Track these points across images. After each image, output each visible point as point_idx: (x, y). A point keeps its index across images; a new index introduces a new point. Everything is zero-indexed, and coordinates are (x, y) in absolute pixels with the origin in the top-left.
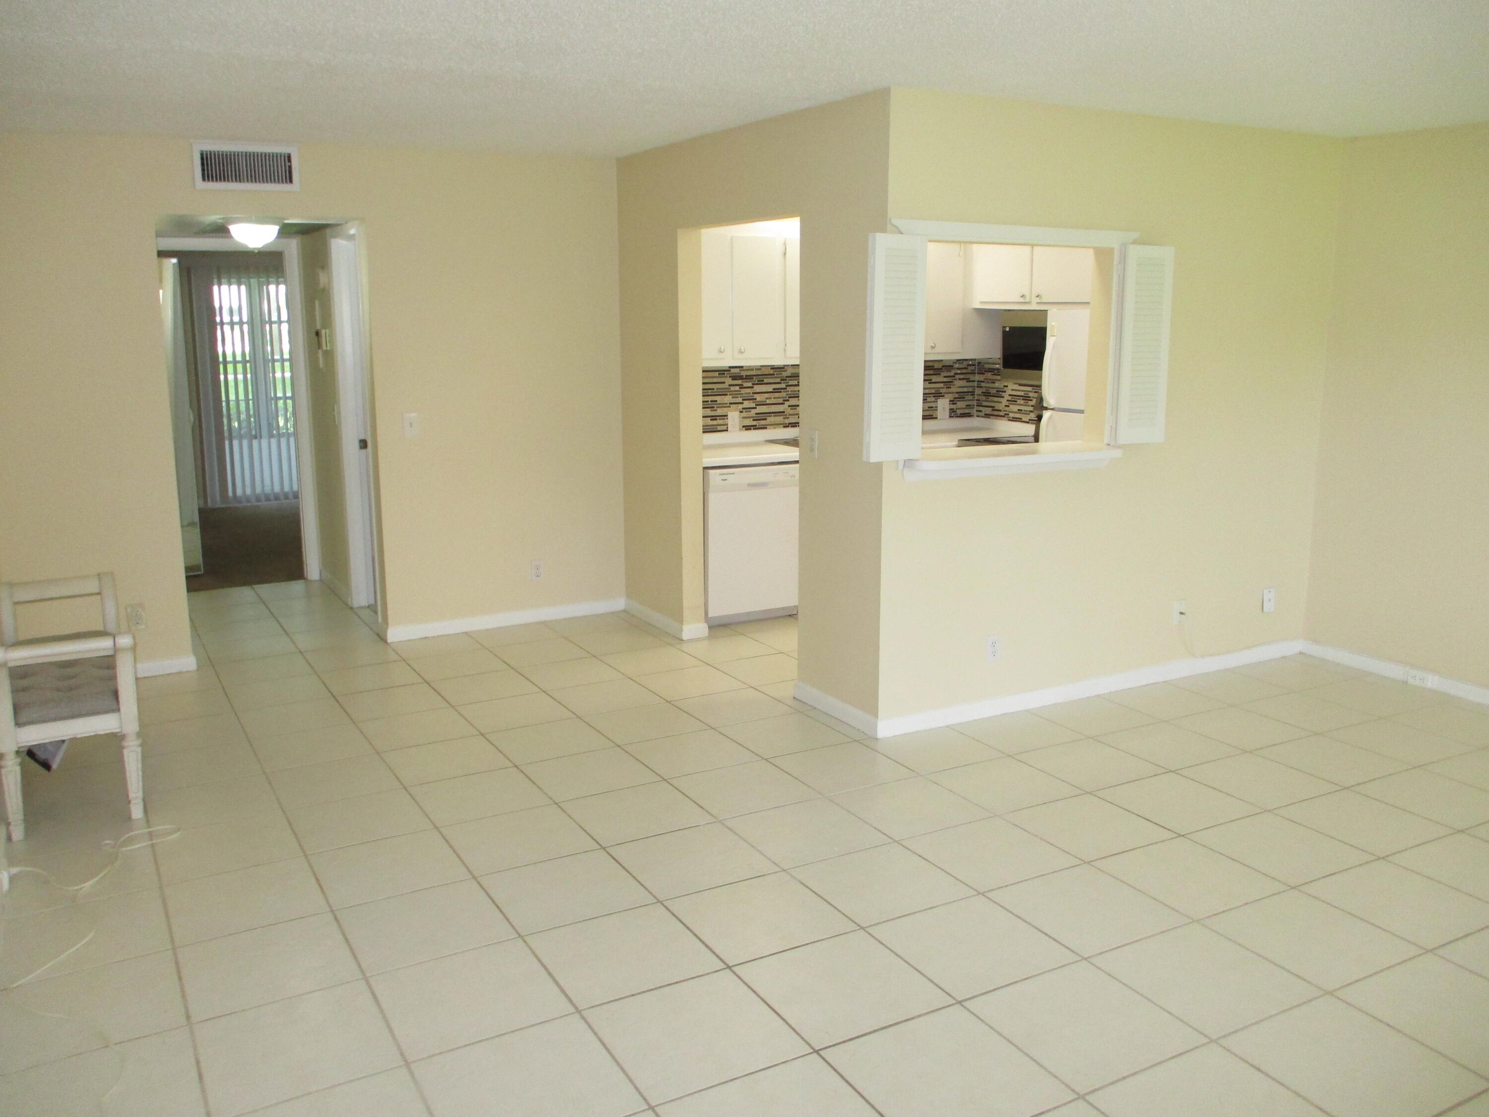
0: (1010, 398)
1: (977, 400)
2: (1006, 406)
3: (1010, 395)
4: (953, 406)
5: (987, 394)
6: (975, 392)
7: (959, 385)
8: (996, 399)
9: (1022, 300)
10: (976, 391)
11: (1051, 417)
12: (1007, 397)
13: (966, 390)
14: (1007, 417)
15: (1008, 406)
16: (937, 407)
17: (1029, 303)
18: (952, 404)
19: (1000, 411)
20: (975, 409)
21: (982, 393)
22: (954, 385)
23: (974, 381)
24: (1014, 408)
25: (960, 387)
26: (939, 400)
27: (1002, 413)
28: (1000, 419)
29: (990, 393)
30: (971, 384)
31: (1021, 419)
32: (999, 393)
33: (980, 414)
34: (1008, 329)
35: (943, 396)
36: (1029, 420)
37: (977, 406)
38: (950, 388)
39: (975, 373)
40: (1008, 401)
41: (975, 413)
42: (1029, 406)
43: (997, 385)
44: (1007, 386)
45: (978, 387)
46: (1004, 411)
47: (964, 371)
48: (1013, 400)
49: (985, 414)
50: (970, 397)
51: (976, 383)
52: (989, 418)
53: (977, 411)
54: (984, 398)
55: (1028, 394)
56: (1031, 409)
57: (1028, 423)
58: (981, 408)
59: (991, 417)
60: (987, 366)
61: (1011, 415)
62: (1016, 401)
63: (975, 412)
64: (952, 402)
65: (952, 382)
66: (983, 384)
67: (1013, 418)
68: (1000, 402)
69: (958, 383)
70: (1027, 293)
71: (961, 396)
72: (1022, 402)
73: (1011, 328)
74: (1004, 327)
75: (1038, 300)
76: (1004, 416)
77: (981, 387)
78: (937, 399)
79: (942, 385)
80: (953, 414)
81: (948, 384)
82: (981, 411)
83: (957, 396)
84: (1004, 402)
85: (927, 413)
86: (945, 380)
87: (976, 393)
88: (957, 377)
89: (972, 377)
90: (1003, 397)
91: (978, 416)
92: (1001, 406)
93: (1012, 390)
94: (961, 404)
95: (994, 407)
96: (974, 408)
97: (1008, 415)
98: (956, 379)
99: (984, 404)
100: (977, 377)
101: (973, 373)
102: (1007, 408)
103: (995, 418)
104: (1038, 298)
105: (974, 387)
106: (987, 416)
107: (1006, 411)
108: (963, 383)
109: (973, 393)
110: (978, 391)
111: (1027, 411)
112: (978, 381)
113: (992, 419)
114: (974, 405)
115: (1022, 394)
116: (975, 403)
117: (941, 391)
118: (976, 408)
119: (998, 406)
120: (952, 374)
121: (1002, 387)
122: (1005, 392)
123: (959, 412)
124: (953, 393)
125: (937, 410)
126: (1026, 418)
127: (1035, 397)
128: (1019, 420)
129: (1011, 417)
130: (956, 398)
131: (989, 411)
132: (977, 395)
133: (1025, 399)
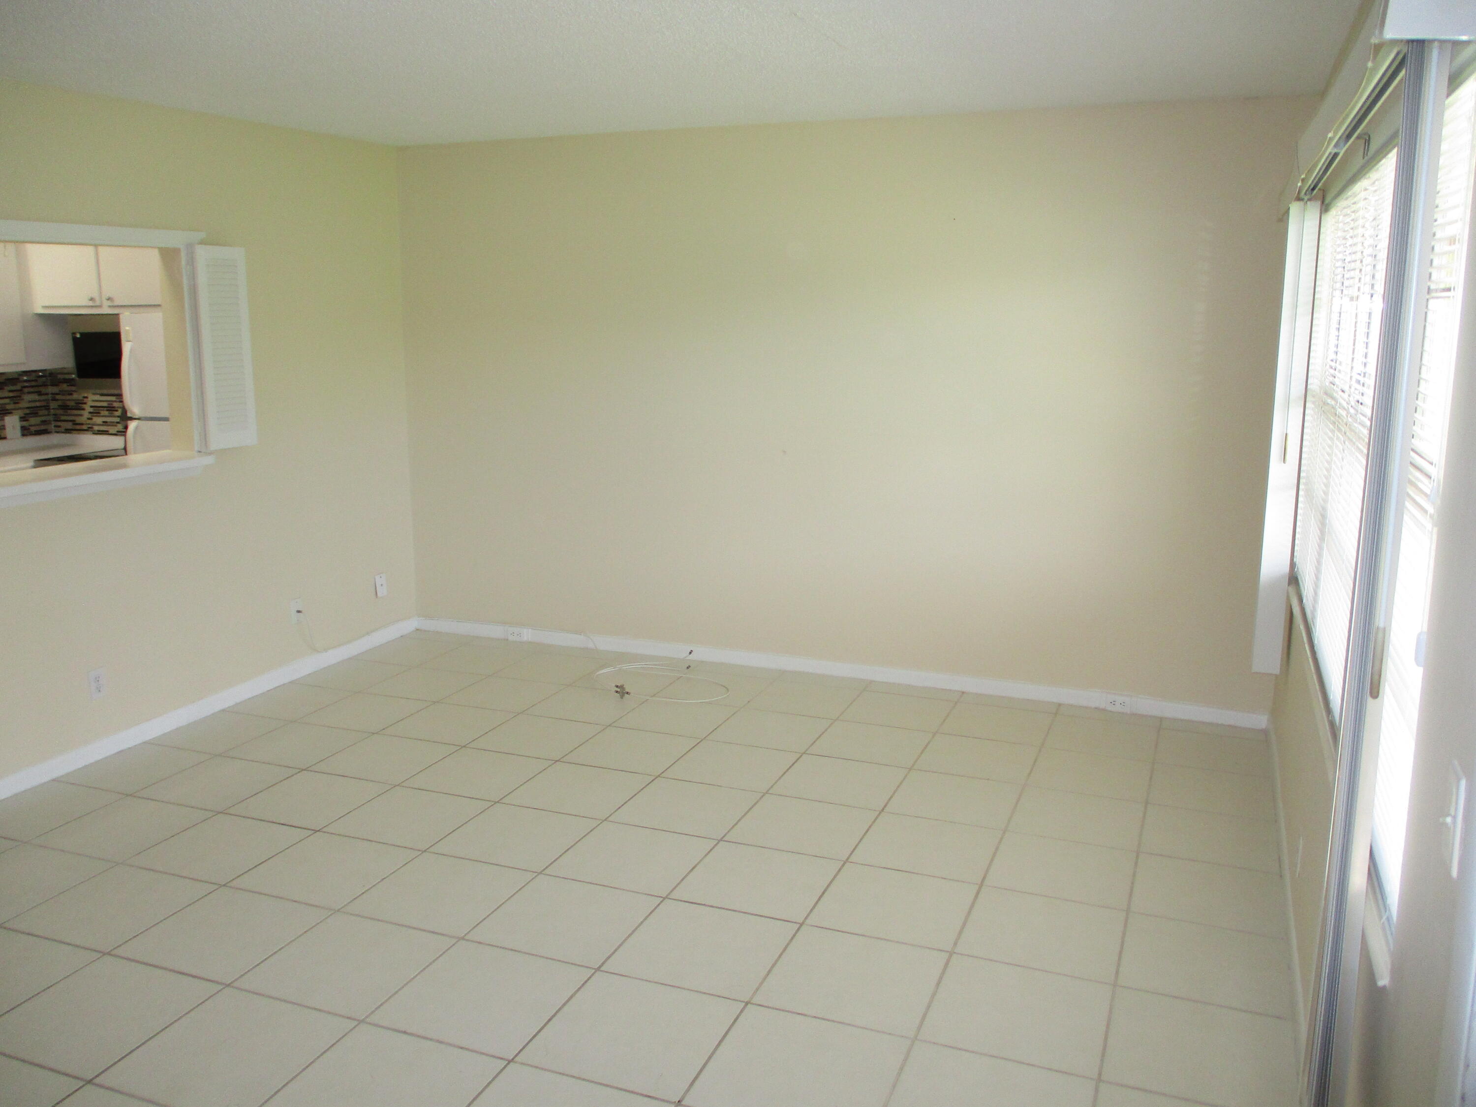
0: (91, 410)
1: (54, 415)
2: (89, 419)
3: (91, 407)
4: (25, 424)
5: (65, 407)
6: (49, 406)
7: (29, 399)
8: (76, 412)
9: (91, 303)
10: (51, 404)
11: (137, 428)
12: (88, 409)
13: (38, 404)
14: (92, 431)
15: (92, 419)
16: (5, 426)
17: (100, 306)
18: (24, 421)
19: (82, 424)
21: (59, 406)
22: (23, 399)
23: (47, 394)
24: (99, 420)
25: (30, 402)
26: (7, 417)
27: (85, 427)
28: (84, 434)
29: (68, 406)
30: (43, 397)
31: (107, 431)
32: (79, 405)
33: (59, 429)
34: (78, 336)
35: (10, 413)
36: (118, 432)
38: (17, 403)
39: (47, 385)
40: (90, 413)
41: (53, 429)
42: (115, 417)
43: (74, 396)
44: (86, 397)
45: (52, 400)
46: (87, 424)
47: (33, 384)
48: (97, 410)
49: (66, 430)
50: (46, 412)
51: (50, 396)
52: (71, 433)
54: (60, 412)
55: (112, 404)
56: (118, 420)
57: (116, 435)
58: (59, 424)
59: (73, 432)
60: (60, 376)
61: (96, 428)
62: (99, 413)
63: (53, 427)
64: (23, 419)
65: (19, 397)
66: (58, 397)
67: (98, 431)
68: (81, 415)
69: (27, 397)
70: (95, 295)
71: (33, 412)
72: (106, 413)
73: (81, 334)
74: (74, 333)
75: (109, 303)
76: (88, 430)
77: (57, 400)
78: (4, 417)
79: (7, 401)
80: (26, 432)
81: (16, 399)
82: (59, 427)
83: (28, 411)
84: (86, 414)
86: (11, 394)
87: (51, 407)
88: (26, 390)
89: (43, 390)
90: (84, 409)
91: (58, 432)
92: (83, 419)
93: (93, 401)
94: (33, 421)
95: (74, 421)
96: (51, 424)
97: (93, 428)
98: (24, 393)
99: (63, 418)
100: (51, 389)
101: (45, 385)
102: (89, 422)
103: (79, 434)
104: (109, 301)
105: (49, 400)
106: (68, 431)
107: (89, 424)
108: (35, 397)
109: (47, 408)
110: (53, 405)
111: (114, 422)
112: (52, 394)
113: (75, 434)
114: (50, 421)
115: (105, 404)
116: (51, 418)
117: (8, 407)
118: (54, 424)
119: (79, 420)
120: (18, 387)
121: (81, 398)
122: (85, 403)
123: (33, 429)
124: (23, 408)
125: (5, 429)
126: (113, 430)
127: (118, 407)
128: (105, 433)
129: (95, 431)
130: (27, 414)
131: (69, 425)
132: (53, 409)
133: (107, 410)
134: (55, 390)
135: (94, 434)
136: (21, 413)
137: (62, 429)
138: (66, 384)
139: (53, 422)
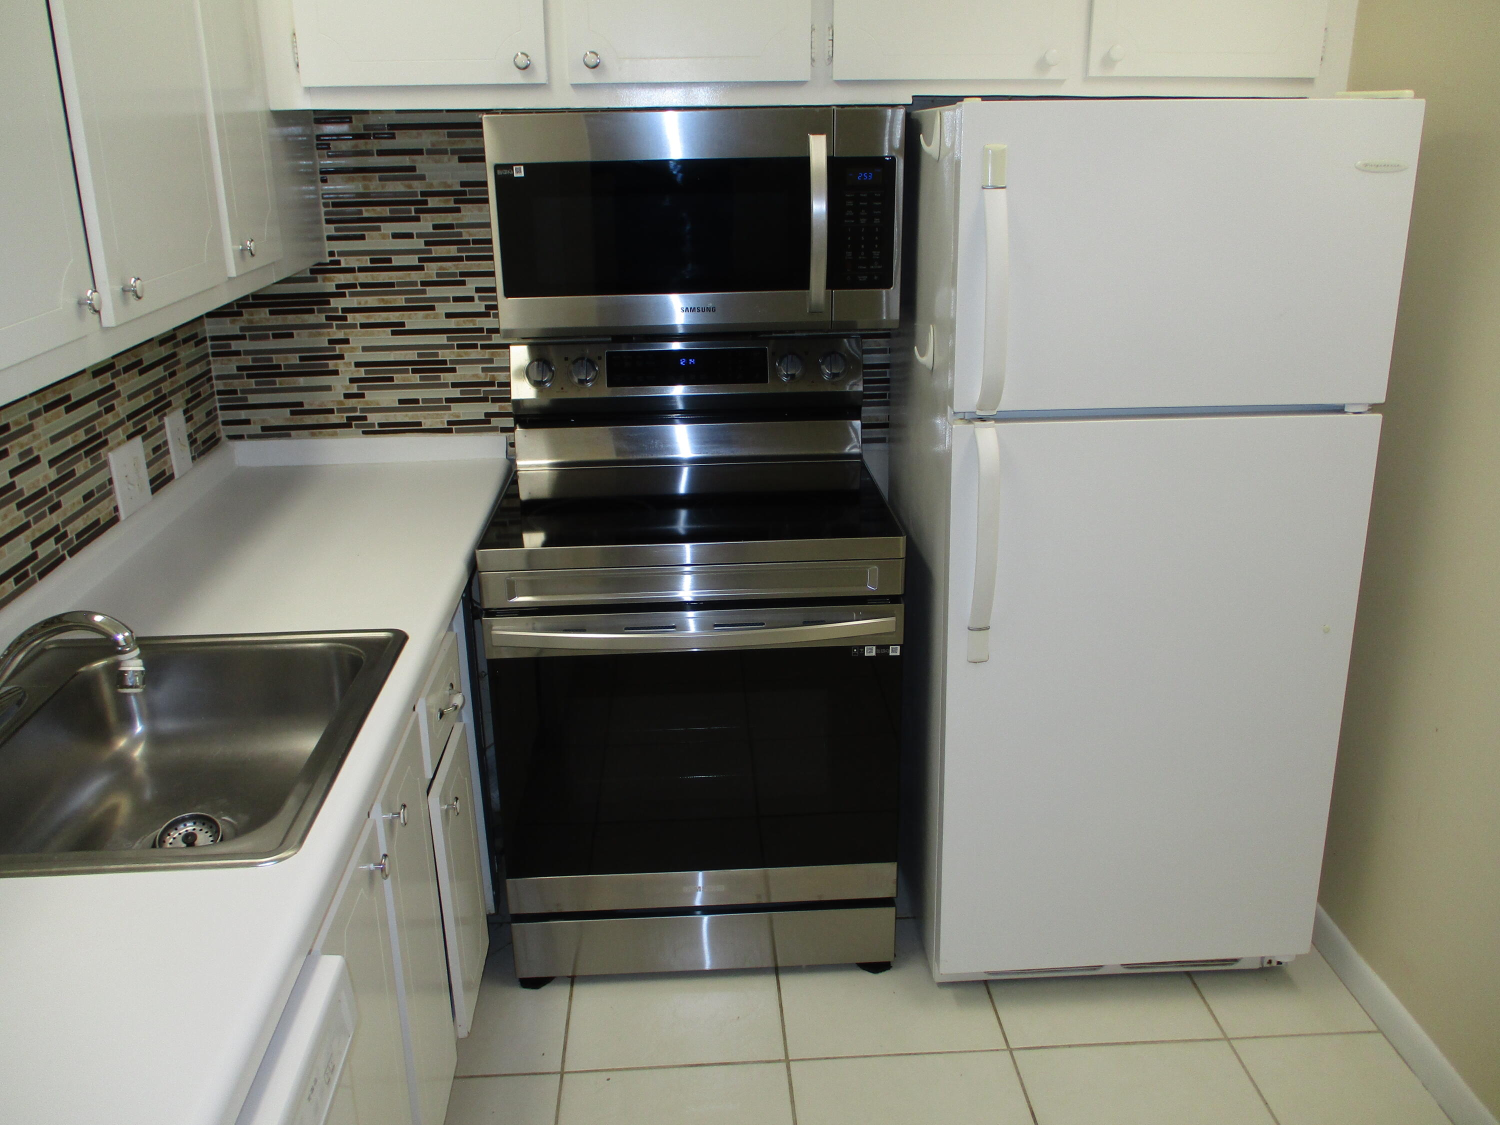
0: (361, 373)
1: (220, 393)
2: (347, 396)
3: (358, 365)
4: (191, 427)
6: (209, 371)
8: (302, 381)
9: (518, 78)
10: (212, 367)
12: (347, 370)
14: (357, 426)
15: (362, 396)
16: (166, 443)
17: (543, 86)
18: (186, 420)
19: (331, 411)
20: (220, 419)
21: (239, 368)
22: (178, 362)
24: (388, 397)
26: (166, 420)
27: (334, 419)
28: (332, 436)
29: (279, 367)
31: (420, 424)
33: (242, 429)
34: (519, 173)
36: (449, 423)
37: (223, 408)
40: (352, 381)
41: (224, 432)
42: (445, 385)
43: (302, 339)
44: (346, 341)
45: (215, 355)
46: (341, 411)
49: (264, 429)
51: (209, 343)
52: (289, 436)
53: (225, 423)
55: (437, 355)
56: (456, 393)
57: (449, 431)
58: (243, 414)
59: (293, 433)
61: (374, 418)
62: (391, 379)
64: (189, 415)
65: (174, 355)
66: (235, 345)
67: (381, 425)
68: (328, 388)
70: (530, 53)
71: (194, 392)
72: (416, 378)
75: (588, 77)
76: (348, 425)
77: (237, 353)
78: (161, 419)
80: (195, 447)
83: (189, 393)
84: (340, 385)
85: (156, 469)
87: (214, 374)
90: (335, 373)
93: (365, 349)
94: (199, 415)
95: (295, 405)
96: (216, 417)
97: (365, 418)
99: (253, 399)
102: (353, 403)
103: (313, 435)
104: (592, 73)
105: (207, 355)
106: (271, 432)
107: (354, 409)
110: (218, 367)
111: (440, 400)
112: (213, 338)
113: (299, 437)
114: (215, 409)
115: (412, 356)
118: (222, 416)
119: (311, 400)
122: (341, 357)
123: (201, 438)
124: (181, 388)
125: (167, 452)
126: (429, 420)
127: (452, 362)
128: (414, 428)
129: (373, 425)
130: (188, 401)
131: (281, 417)
132: (219, 378)
133: (414, 371)
134: (229, 327)
135: (364, 433)
136: (178, 400)
137: (256, 429)
138: (267, 310)
139: (219, 412)
